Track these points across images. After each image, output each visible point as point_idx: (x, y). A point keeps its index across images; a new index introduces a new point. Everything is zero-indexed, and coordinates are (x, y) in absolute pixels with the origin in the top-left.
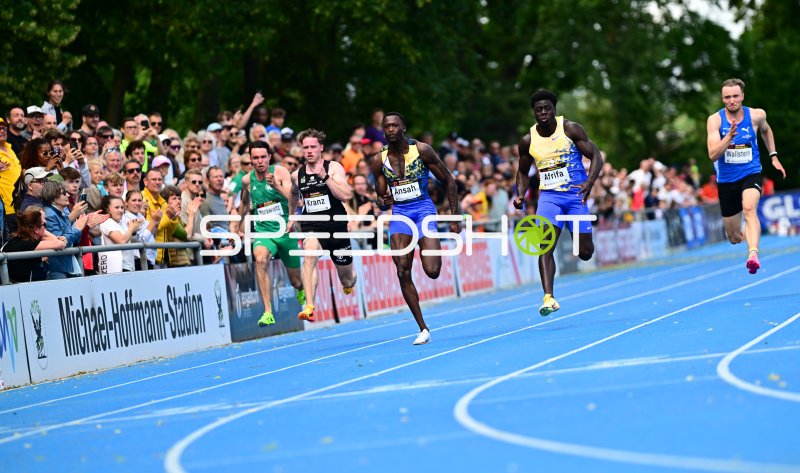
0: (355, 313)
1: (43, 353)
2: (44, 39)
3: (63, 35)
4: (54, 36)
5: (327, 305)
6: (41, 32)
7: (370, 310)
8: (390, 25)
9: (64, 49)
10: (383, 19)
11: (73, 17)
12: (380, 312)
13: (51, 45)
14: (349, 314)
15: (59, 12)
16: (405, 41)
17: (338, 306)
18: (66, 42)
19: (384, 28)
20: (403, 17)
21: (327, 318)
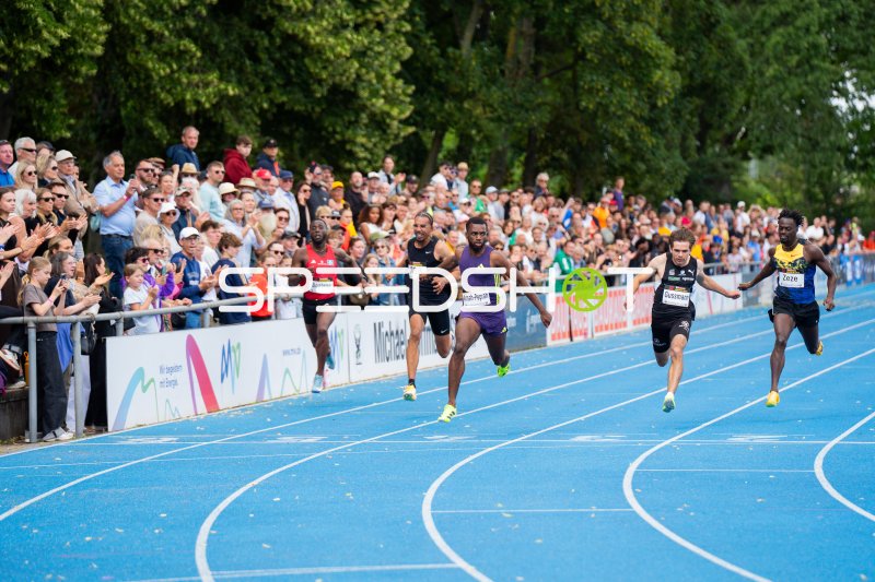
0: (585, 334)
1: (360, 360)
2: (388, 114)
3: (401, 112)
4: (395, 112)
5: (565, 329)
6: (386, 108)
7: (597, 331)
8: (635, 116)
9: (401, 122)
10: (631, 113)
11: (408, 99)
12: (604, 333)
13: (393, 118)
14: (581, 334)
15: (399, 95)
16: (644, 130)
17: (573, 329)
18: (403, 117)
19: (632, 119)
20: (646, 113)
21: (564, 337)
